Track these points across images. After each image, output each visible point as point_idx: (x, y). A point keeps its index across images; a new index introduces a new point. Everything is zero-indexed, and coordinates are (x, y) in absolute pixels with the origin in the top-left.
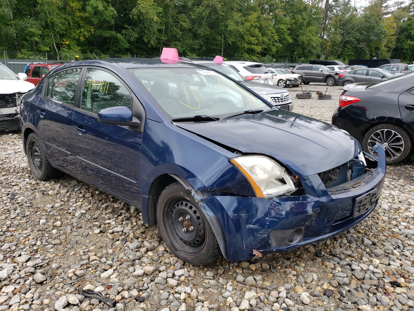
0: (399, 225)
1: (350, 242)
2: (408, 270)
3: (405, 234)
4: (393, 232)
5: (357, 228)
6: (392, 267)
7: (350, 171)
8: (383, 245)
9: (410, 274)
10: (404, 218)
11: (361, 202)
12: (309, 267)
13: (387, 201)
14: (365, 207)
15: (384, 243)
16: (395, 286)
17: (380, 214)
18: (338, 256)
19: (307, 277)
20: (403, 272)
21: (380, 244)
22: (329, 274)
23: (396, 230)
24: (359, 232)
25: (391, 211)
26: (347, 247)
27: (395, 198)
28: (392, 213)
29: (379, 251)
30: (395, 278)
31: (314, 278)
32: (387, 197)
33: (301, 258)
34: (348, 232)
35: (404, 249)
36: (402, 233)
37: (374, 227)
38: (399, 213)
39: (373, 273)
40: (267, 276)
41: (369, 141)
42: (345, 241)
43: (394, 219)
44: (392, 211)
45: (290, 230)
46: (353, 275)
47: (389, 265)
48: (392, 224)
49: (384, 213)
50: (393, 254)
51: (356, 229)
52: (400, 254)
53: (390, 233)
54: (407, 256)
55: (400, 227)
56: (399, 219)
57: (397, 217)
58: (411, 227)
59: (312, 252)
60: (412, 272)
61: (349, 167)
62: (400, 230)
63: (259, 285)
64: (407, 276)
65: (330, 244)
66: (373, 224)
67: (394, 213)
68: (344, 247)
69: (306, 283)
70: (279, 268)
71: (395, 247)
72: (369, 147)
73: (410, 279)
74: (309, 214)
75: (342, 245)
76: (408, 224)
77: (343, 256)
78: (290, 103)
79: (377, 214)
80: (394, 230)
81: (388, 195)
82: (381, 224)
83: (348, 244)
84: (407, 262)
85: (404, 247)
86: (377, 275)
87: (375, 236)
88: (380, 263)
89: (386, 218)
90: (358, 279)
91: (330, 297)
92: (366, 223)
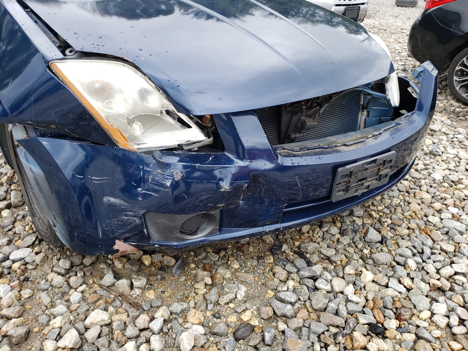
0: (445, 210)
1: (342, 233)
2: (415, 303)
3: (446, 229)
4: (427, 223)
5: (372, 207)
6: (390, 292)
7: (365, 112)
8: (398, 244)
9: (415, 311)
10: (459, 199)
11: (351, 174)
12: (245, 272)
13: (445, 166)
14: (363, 184)
15: (401, 242)
16: (373, 334)
17: (422, 188)
18: (308, 256)
19: (228, 291)
20: (405, 305)
21: (394, 242)
22: (270, 291)
23: (434, 219)
24: (371, 216)
25: (443, 184)
26: (334, 242)
27: (462, 163)
28: (443, 189)
29: (383, 257)
30: (382, 317)
31: (238, 296)
32: (449, 159)
33: (243, 252)
34: (351, 214)
35: (429, 258)
36: (441, 227)
37: (399, 210)
38: (456, 189)
39: (348, 301)
40: (163, 278)
41: (457, 68)
42: (334, 230)
43: (442, 199)
44: (446, 185)
45: (183, 216)
46: (309, 299)
47: (387, 286)
48: (433, 208)
49: (431, 186)
50: (404, 265)
51: (368, 210)
52: (418, 267)
53: (421, 223)
54: (428, 273)
55: (443, 216)
56: (450, 201)
57: (447, 196)
58: (464, 217)
59: (268, 242)
60: (421, 309)
61: (363, 106)
62: (442, 219)
63: (134, 296)
64: (406, 315)
65: (308, 232)
66: (402, 203)
67: (448, 188)
68: (328, 242)
69: (217, 303)
70: (193, 266)
71: (415, 251)
72: (455, 78)
73: (411, 324)
74: (222, 190)
75: (327, 236)
76: (461, 212)
77: (315, 258)
78: (364, 4)
79: (418, 188)
80: (431, 218)
81: (452, 156)
82: (414, 206)
83: (338, 236)
84: (423, 285)
85: (433, 254)
86: (351, 307)
87: (393, 227)
88: (373, 281)
89: (427, 197)
90: (314, 309)
91: (241, 341)
92: (390, 201)
